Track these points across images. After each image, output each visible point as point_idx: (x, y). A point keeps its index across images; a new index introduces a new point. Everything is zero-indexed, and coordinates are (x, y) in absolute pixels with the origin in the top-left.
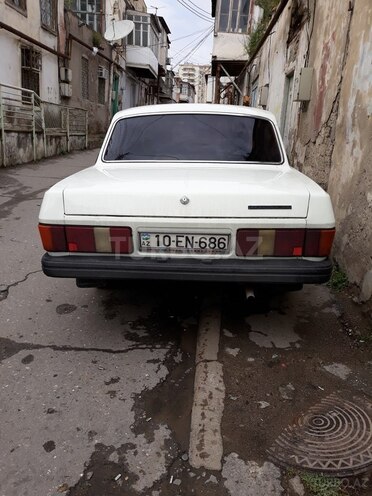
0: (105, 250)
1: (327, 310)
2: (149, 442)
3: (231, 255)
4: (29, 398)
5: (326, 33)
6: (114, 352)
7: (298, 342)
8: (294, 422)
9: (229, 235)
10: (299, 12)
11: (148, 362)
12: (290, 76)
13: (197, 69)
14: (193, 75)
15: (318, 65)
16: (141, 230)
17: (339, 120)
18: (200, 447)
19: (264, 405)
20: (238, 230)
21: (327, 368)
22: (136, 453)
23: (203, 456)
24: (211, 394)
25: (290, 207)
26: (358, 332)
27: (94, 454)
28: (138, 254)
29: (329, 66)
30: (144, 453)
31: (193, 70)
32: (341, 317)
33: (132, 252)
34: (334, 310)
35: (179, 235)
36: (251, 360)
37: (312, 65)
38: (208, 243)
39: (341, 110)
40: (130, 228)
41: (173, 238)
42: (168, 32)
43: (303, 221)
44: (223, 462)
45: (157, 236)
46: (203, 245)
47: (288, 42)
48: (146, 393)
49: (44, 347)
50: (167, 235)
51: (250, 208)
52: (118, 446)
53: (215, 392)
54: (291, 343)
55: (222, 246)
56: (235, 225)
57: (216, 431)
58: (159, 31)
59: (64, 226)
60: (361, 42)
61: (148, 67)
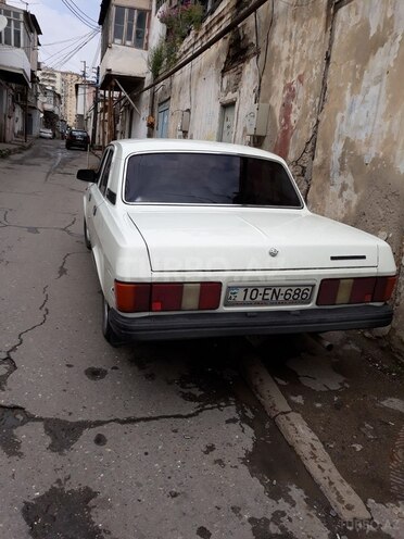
0: (191, 307)
1: (347, 347)
2: (294, 506)
3: (312, 305)
4: (139, 485)
5: (287, 72)
6: (187, 417)
7: (345, 381)
8: (393, 459)
9: (313, 286)
10: (242, 45)
11: (227, 422)
12: (227, 106)
13: (58, 75)
14: (54, 81)
15: (277, 102)
16: (230, 285)
17: (317, 161)
18: (340, 499)
19: (359, 448)
20: (322, 281)
21: (385, 403)
22: (290, 520)
23: (349, 508)
24: (312, 446)
25: (364, 257)
26: (386, 366)
27: (253, 530)
28: (223, 309)
29: (295, 107)
30: (297, 518)
31: (54, 76)
32: (362, 353)
33: (217, 307)
34: (353, 346)
35: (267, 288)
36: (318, 405)
37: (266, 100)
38: (292, 294)
39: (319, 152)
40: (221, 283)
41: (261, 291)
42: (39, 32)
43: (374, 270)
44: (369, 509)
45: (246, 290)
46: (287, 297)
47: (223, 71)
48: (249, 455)
49: (108, 422)
50: (256, 289)
51: (333, 258)
52: (269, 517)
53: (313, 442)
54: (340, 384)
55: (304, 296)
56: (320, 275)
57: (342, 481)
58: (32, 31)
59: (151, 284)
60: (348, 93)
61: (21, 72)
